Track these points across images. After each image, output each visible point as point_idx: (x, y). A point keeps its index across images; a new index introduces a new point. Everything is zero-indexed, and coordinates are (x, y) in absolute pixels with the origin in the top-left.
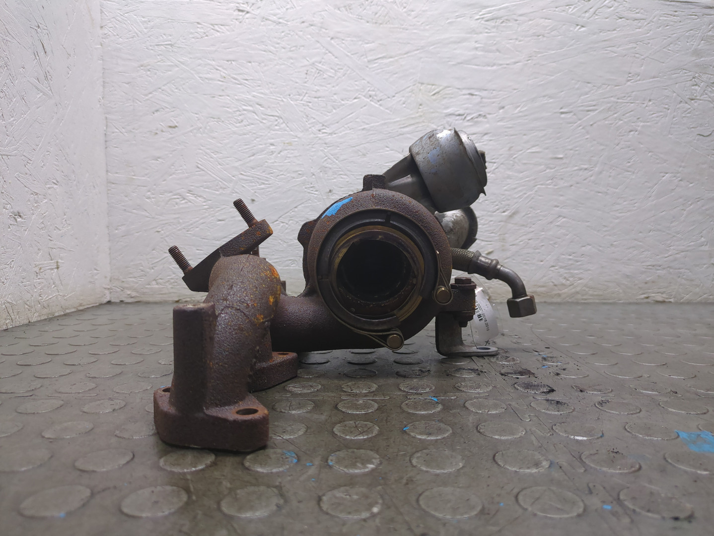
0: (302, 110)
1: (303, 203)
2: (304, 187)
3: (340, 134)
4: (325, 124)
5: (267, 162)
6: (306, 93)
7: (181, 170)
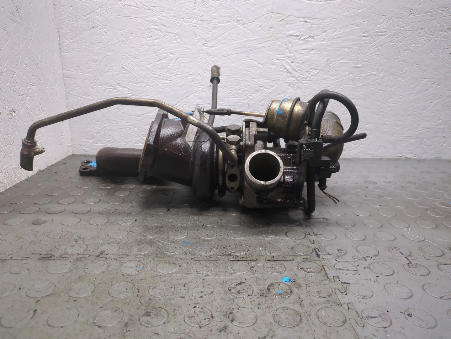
0: (192, 29)
1: (193, 93)
2: (193, 83)
3: (217, 47)
4: (207, 40)
5: (168, 65)
6: (195, 17)
7: (112, 69)
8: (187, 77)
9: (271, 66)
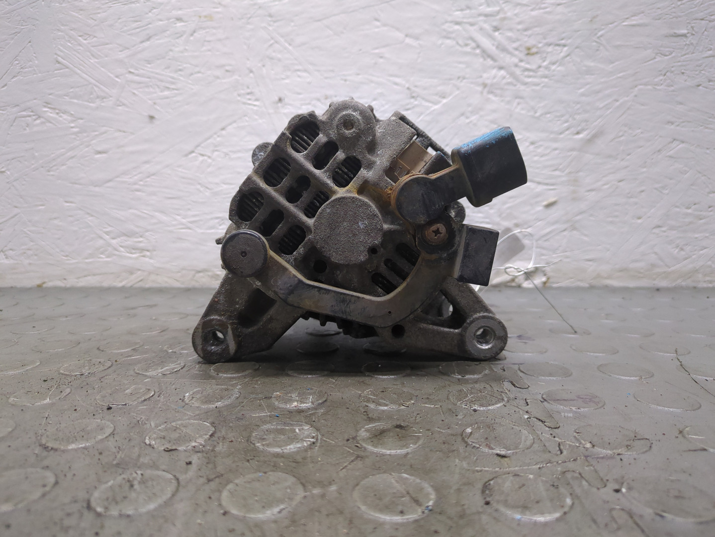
8: (218, 78)
9: (440, 42)
